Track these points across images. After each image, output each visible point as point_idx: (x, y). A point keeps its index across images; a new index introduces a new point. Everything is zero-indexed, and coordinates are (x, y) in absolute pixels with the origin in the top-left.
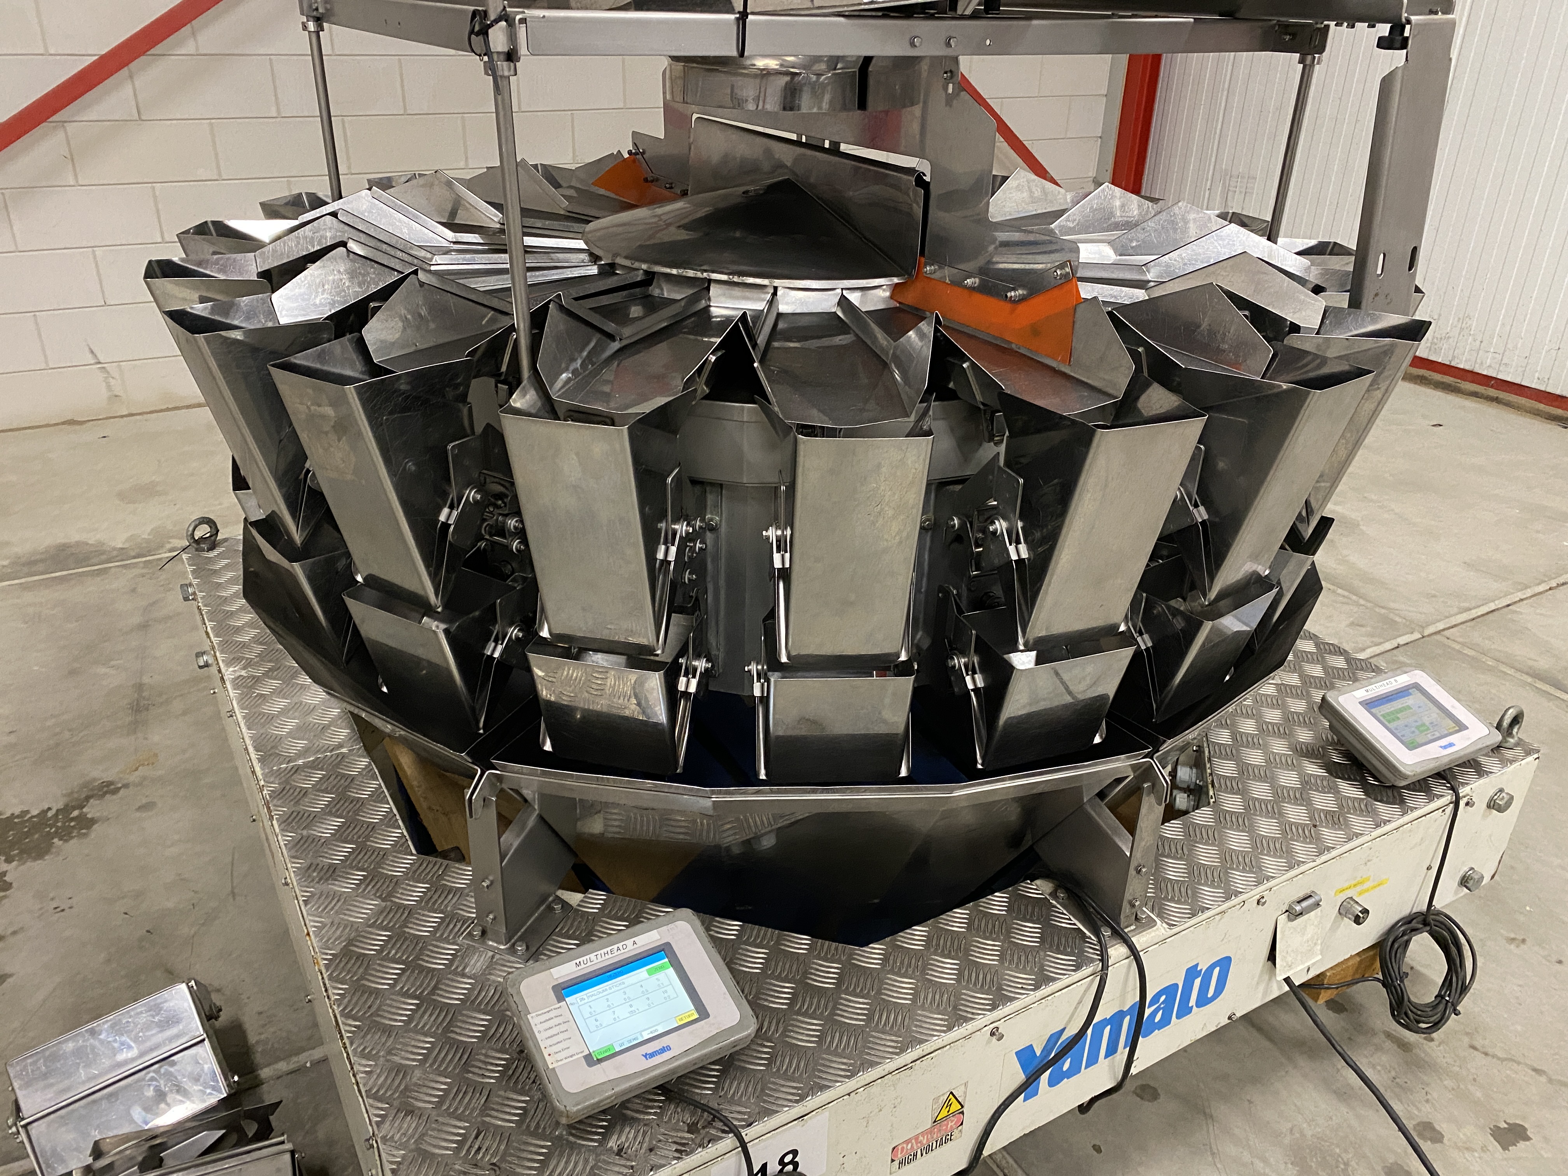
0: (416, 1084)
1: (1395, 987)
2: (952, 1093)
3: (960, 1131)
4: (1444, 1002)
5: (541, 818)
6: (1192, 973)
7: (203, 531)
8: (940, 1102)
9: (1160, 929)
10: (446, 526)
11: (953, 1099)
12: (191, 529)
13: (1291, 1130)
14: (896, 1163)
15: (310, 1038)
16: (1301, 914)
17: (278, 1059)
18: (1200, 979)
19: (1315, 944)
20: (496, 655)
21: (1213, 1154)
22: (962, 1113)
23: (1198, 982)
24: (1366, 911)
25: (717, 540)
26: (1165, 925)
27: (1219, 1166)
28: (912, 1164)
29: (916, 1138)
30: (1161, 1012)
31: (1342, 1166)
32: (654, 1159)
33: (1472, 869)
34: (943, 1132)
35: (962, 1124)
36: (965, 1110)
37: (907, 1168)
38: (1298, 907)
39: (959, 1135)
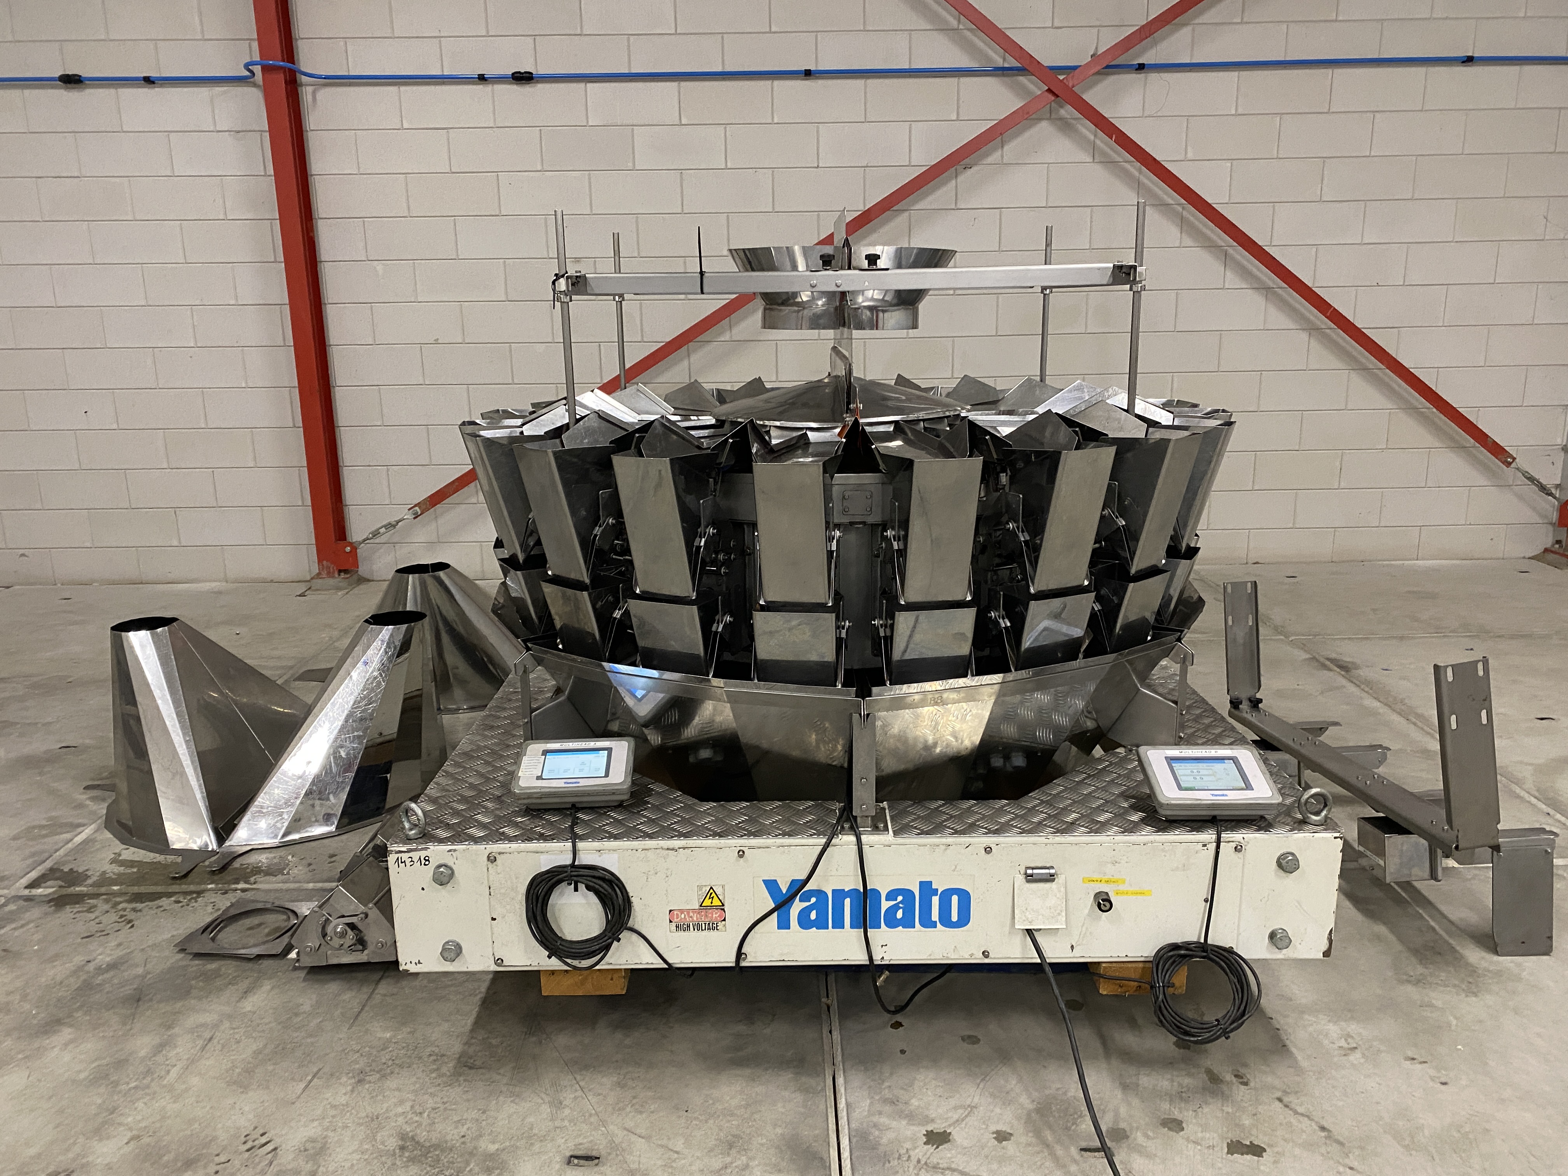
1: (1155, 988)
2: (711, 888)
3: (724, 925)
4: (1220, 1027)
6: (926, 888)
8: (704, 890)
9: (889, 837)
11: (713, 894)
14: (674, 924)
18: (938, 897)
19: (1058, 913)
22: (723, 910)
23: (935, 900)
24: (1107, 900)
26: (894, 835)
28: (687, 933)
29: (688, 911)
30: (901, 911)
33: (1282, 929)
34: (709, 919)
35: (724, 920)
36: (725, 909)
37: (682, 933)
38: (1029, 872)
39: (724, 929)
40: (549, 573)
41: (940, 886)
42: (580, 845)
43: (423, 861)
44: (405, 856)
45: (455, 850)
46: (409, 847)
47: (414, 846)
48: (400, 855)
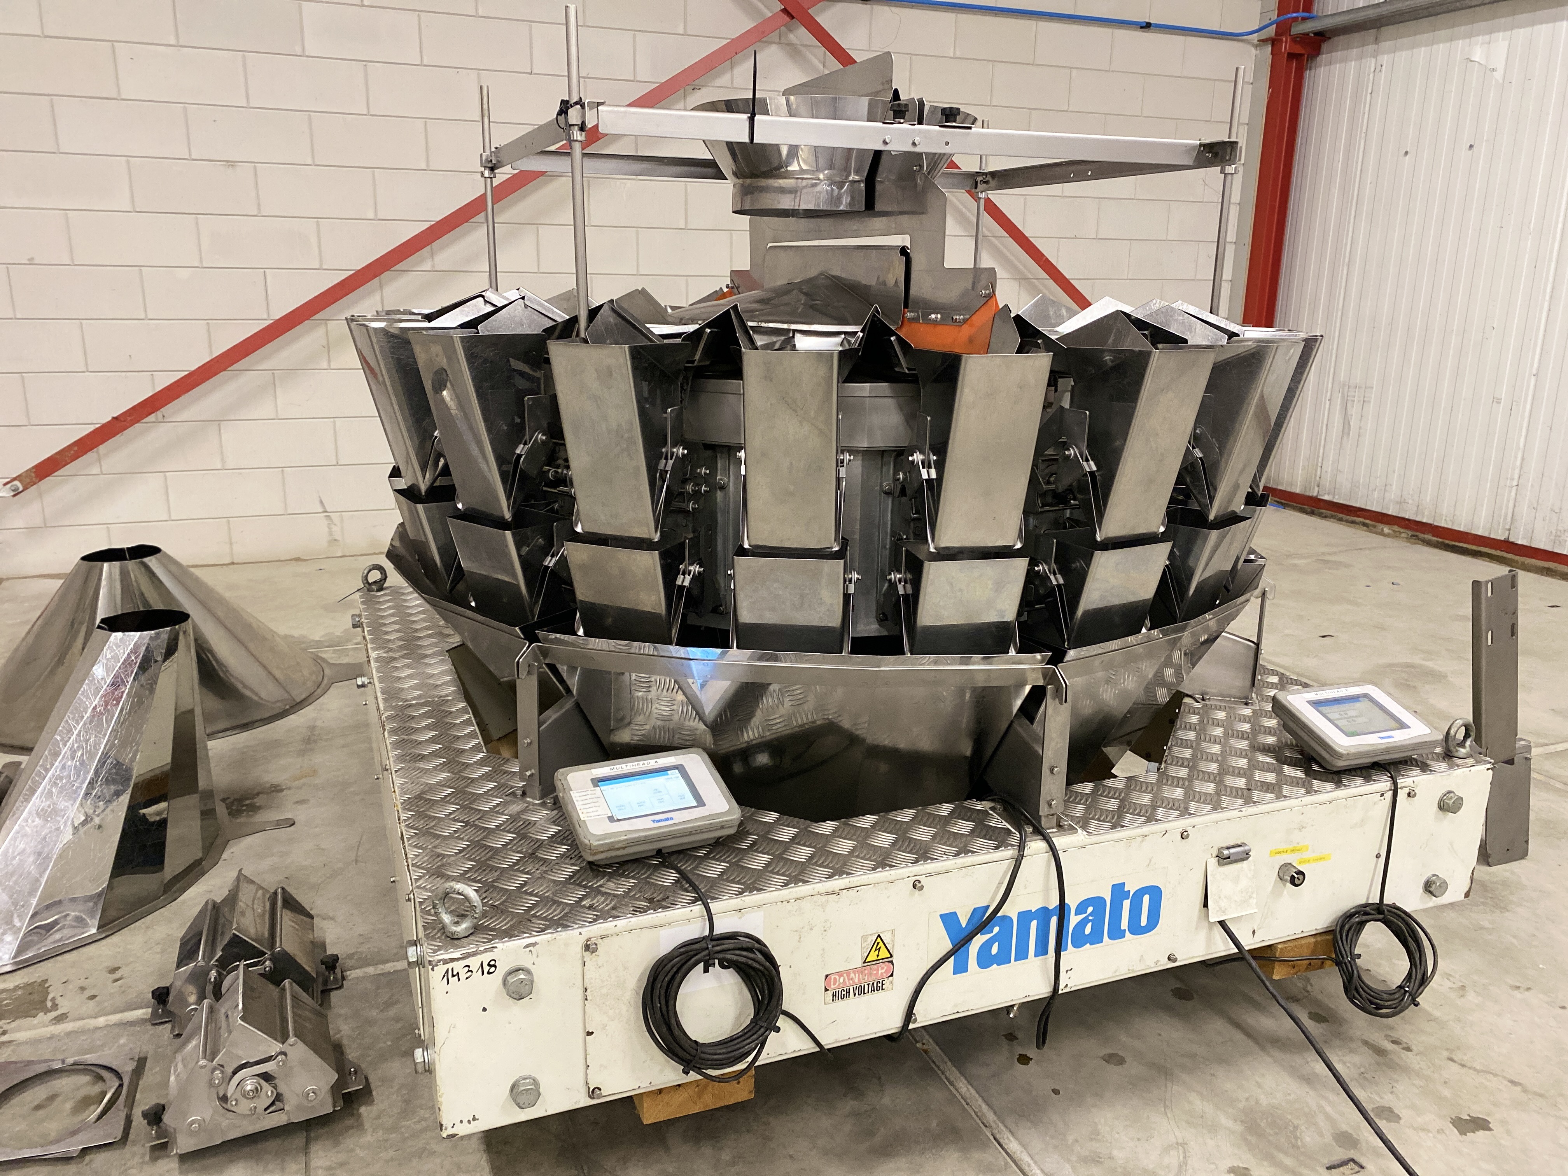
0: (449, 864)
1: (1345, 963)
2: (879, 936)
3: (891, 982)
4: (1403, 991)
5: (577, 705)
6: (1119, 891)
7: (375, 576)
8: (869, 940)
9: (1080, 836)
10: (520, 456)
11: (881, 944)
12: (366, 572)
13: (1247, 1099)
14: (830, 993)
16: (1229, 858)
17: (369, 965)
18: (1129, 901)
19: (1250, 897)
20: (551, 565)
21: (1166, 1107)
22: (891, 962)
23: (1127, 904)
24: (1300, 873)
25: (726, 497)
26: (1085, 833)
27: (1169, 1115)
28: (846, 1001)
29: (848, 972)
30: (1090, 925)
31: (1291, 1128)
33: (1434, 875)
34: (873, 978)
35: (892, 975)
36: (894, 959)
37: (840, 1003)
38: (1226, 852)
39: (890, 987)
40: (579, 529)
41: (1132, 887)
42: (714, 906)
43: (486, 968)
44: (458, 967)
45: (534, 944)
46: (464, 951)
47: (472, 948)
48: (450, 966)
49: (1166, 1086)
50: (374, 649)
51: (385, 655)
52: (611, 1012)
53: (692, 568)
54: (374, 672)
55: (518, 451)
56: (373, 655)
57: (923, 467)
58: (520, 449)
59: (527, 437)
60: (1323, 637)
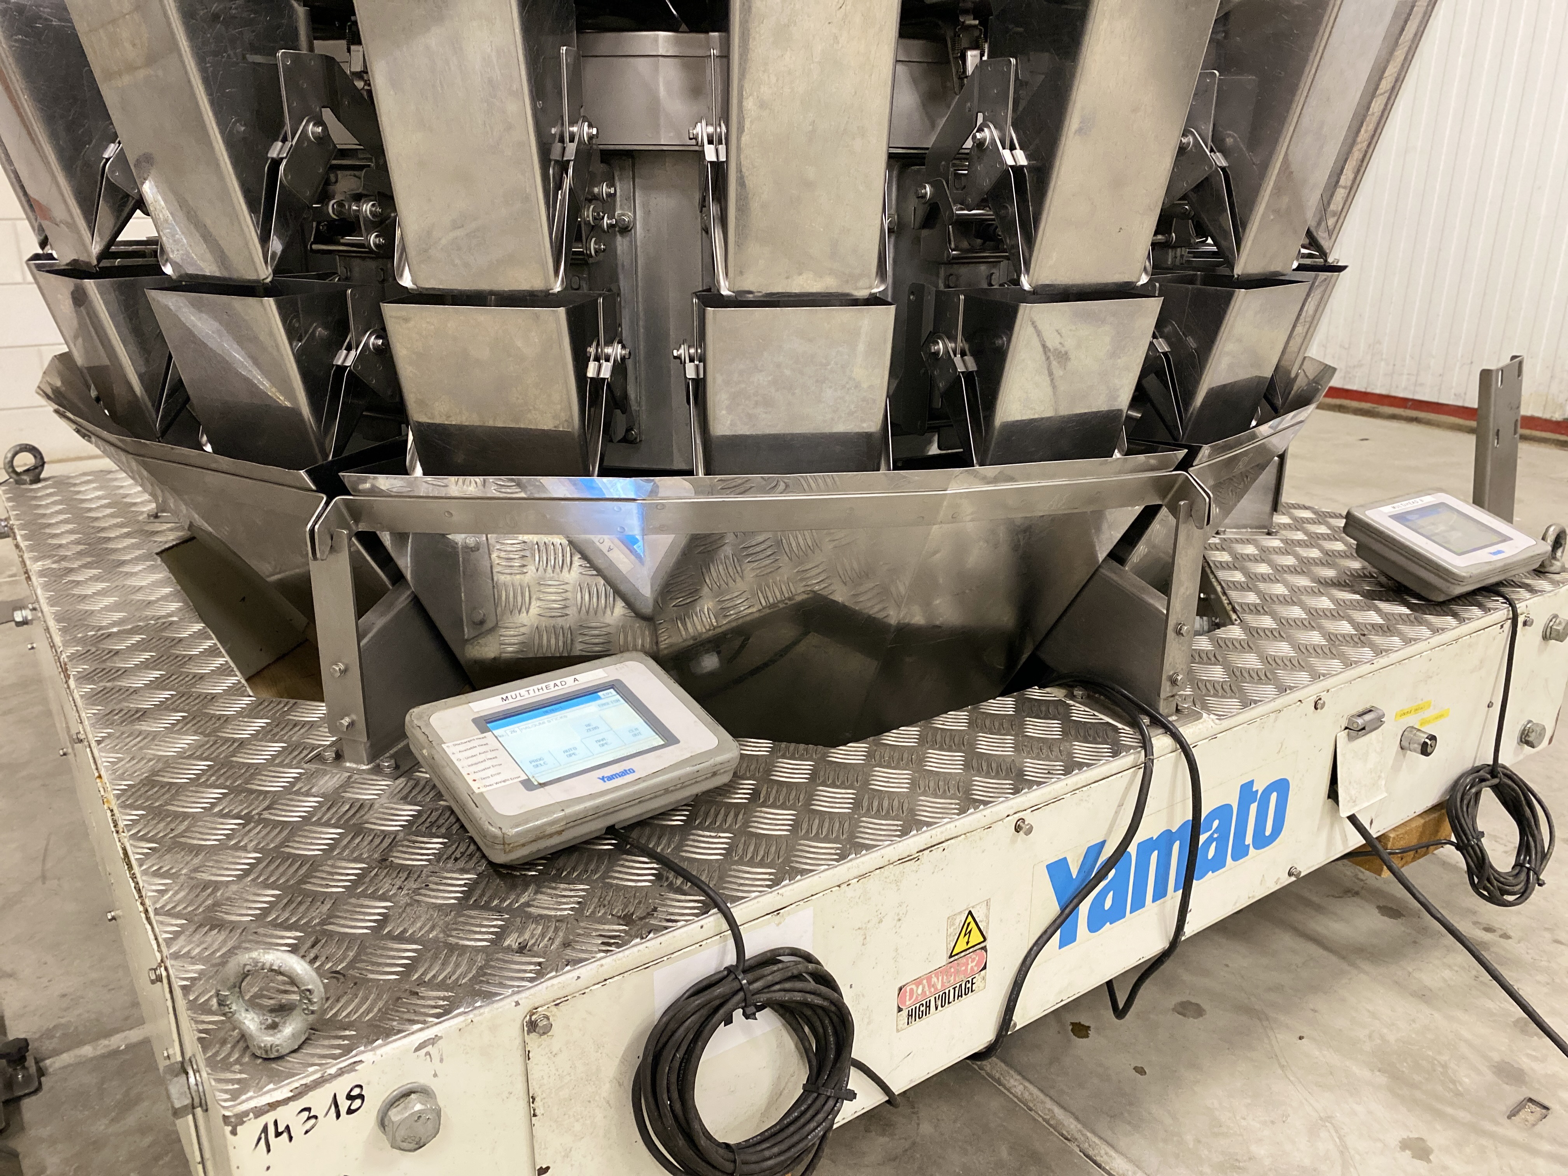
0: (228, 899)
1: (1472, 847)
2: (970, 913)
3: (984, 978)
4: (1526, 870)
5: (416, 601)
6: (1247, 793)
7: (25, 461)
8: (957, 921)
9: (1208, 721)
10: (276, 163)
11: (973, 925)
12: (10, 455)
13: (1370, 1037)
14: (905, 1013)
15: (127, 1018)
16: (1364, 729)
18: (1256, 804)
19: (1379, 777)
20: (348, 363)
21: (1282, 1067)
22: (984, 949)
23: (1254, 807)
24: (1433, 738)
25: (633, 245)
26: (1212, 716)
27: (1292, 1078)
28: (926, 1020)
29: (929, 976)
30: (1214, 844)
31: (1440, 1069)
32: (570, 953)
33: (1530, 722)
34: (962, 977)
35: (985, 968)
36: (988, 944)
37: (919, 1025)
38: (1360, 721)
39: (982, 985)
40: (406, 281)
41: (1259, 787)
42: (739, 912)
43: (344, 1105)
44: (287, 1115)
45: (433, 1041)
46: (296, 1083)
47: (312, 1074)
48: (269, 1118)
49: (1268, 1037)
50: (36, 559)
51: (54, 566)
52: (577, 1127)
53: (608, 350)
54: (39, 592)
55: (273, 153)
56: (35, 567)
57: (1004, 148)
58: (276, 150)
59: (288, 128)
60: (1362, 440)
